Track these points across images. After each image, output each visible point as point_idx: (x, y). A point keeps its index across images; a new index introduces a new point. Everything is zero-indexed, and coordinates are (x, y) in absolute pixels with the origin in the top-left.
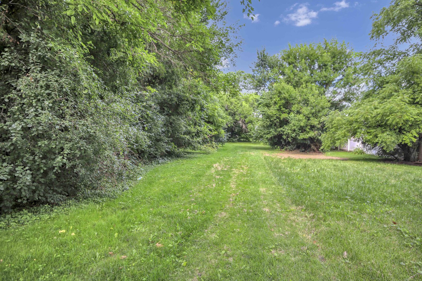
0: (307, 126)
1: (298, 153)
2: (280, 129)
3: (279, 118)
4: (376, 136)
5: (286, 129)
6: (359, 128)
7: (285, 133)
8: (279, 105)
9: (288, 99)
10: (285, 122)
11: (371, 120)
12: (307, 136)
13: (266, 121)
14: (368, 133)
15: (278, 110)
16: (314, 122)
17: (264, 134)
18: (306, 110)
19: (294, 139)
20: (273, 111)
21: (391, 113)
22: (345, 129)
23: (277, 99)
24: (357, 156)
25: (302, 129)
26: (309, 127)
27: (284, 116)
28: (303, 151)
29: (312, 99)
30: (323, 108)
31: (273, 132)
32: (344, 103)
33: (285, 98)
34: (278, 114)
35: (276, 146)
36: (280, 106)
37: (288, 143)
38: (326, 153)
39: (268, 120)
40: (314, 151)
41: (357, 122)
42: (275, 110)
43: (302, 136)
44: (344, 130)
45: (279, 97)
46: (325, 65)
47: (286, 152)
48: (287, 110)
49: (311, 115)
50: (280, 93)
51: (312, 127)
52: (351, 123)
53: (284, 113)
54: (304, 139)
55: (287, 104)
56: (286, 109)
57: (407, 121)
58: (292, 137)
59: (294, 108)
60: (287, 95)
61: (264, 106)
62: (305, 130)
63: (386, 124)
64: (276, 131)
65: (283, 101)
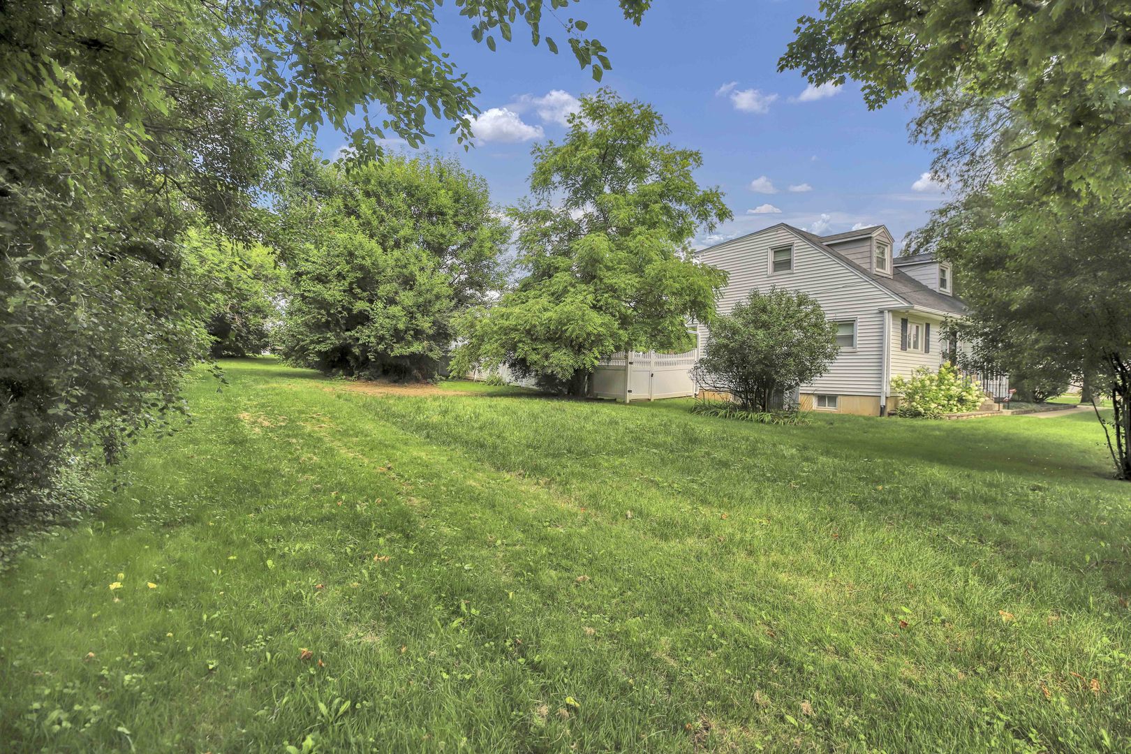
0: (407, 330)
1: (385, 385)
2: (348, 333)
3: (349, 311)
4: (547, 356)
5: (364, 334)
6: (520, 341)
7: (360, 342)
8: (349, 280)
9: (369, 271)
10: (363, 319)
11: (538, 328)
12: (406, 351)
13: (319, 314)
14: (534, 349)
15: (345, 291)
16: (425, 324)
17: (312, 342)
18: (407, 298)
19: (381, 356)
20: (334, 292)
21: (568, 321)
22: (496, 341)
23: (343, 267)
24: (491, 389)
25: (398, 336)
26: (412, 332)
27: (360, 306)
28: (395, 382)
29: (421, 279)
30: (438, 297)
31: (332, 340)
32: (469, 292)
33: (362, 268)
34: (347, 299)
35: (334, 370)
36: (351, 284)
37: (364, 363)
38: (439, 383)
39: (323, 312)
40: (417, 381)
41: (517, 330)
42: (340, 291)
43: (398, 350)
44: (496, 345)
45: (348, 263)
46: (442, 214)
47: (358, 383)
48: (365, 294)
49: (415, 309)
50: (351, 254)
51: (418, 334)
52: (506, 331)
53: (360, 299)
54: (402, 357)
55: (366, 281)
56: (364, 291)
57: (589, 334)
58: (376, 351)
59: (383, 290)
60: (368, 262)
61: (312, 279)
62: (403, 339)
63: (560, 337)
64: (337, 336)
65: (359, 275)
